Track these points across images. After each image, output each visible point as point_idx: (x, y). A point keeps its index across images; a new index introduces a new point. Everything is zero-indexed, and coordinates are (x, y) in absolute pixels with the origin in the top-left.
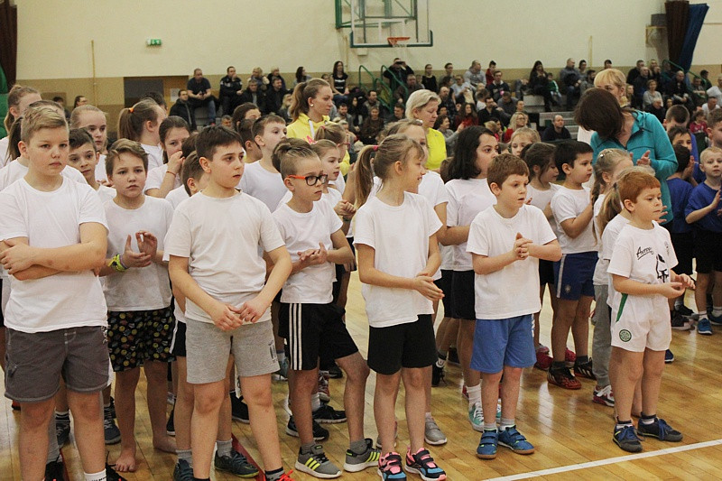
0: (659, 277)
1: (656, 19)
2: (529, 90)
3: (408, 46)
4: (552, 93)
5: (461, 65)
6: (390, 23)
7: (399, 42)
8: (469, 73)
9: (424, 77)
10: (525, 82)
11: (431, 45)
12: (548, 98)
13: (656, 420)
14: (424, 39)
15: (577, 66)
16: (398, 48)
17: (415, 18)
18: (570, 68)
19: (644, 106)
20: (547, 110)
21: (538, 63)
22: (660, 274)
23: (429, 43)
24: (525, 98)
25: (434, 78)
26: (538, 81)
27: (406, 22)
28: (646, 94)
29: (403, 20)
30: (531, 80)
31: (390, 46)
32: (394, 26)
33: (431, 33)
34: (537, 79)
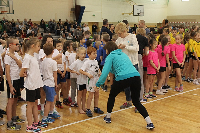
0: (96, 72)
1: (72, 10)
2: (40, 27)
3: (7, 14)
4: (46, 28)
5: (22, 19)
6: (2, 7)
7: (4, 13)
8: (23, 22)
9: (12, 22)
10: (39, 25)
11: (13, 14)
12: (45, 29)
13: (98, 108)
14: (11, 12)
15: (52, 21)
16: (4, 14)
17: (9, 6)
18: (51, 22)
19: (70, 32)
20: (45, 32)
21: (42, 20)
22: (96, 71)
23: (13, 13)
24: (39, 29)
25: (14, 23)
26: (42, 25)
27: (6, 7)
28: (70, 29)
29: (5, 7)
30: (40, 24)
31: (2, 13)
32: (3, 8)
33: (13, 10)
34: (42, 24)
